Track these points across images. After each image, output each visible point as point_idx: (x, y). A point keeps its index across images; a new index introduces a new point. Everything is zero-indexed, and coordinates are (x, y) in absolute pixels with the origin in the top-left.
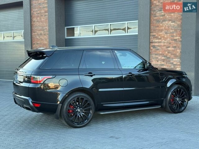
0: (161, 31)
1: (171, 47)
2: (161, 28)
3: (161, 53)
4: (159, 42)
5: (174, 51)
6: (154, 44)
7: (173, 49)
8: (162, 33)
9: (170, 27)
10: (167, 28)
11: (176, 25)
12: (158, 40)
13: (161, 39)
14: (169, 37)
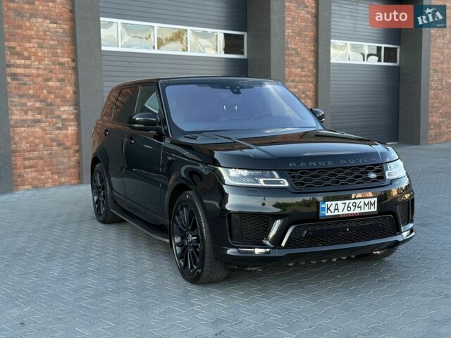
1: (54, 79)
2: (28, 33)
3: (31, 92)
4: (26, 67)
5: (60, 89)
6: (13, 70)
7: (58, 84)
8: (32, 44)
9: (48, 33)
11: (61, 30)
12: (23, 61)
13: (30, 59)
14: (47, 55)
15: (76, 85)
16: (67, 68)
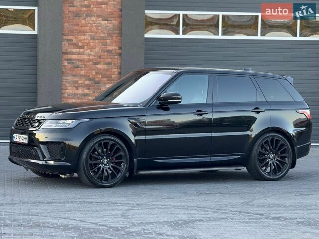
0: (84, 33)
1: (102, 63)
2: (84, 29)
3: (83, 73)
4: (79, 54)
5: (107, 70)
6: (69, 56)
7: (105, 67)
8: (86, 37)
9: (100, 28)
10: (94, 29)
11: (111, 26)
12: (78, 50)
13: (84, 48)
14: (97, 45)
15: (120, 68)
16: (114, 54)
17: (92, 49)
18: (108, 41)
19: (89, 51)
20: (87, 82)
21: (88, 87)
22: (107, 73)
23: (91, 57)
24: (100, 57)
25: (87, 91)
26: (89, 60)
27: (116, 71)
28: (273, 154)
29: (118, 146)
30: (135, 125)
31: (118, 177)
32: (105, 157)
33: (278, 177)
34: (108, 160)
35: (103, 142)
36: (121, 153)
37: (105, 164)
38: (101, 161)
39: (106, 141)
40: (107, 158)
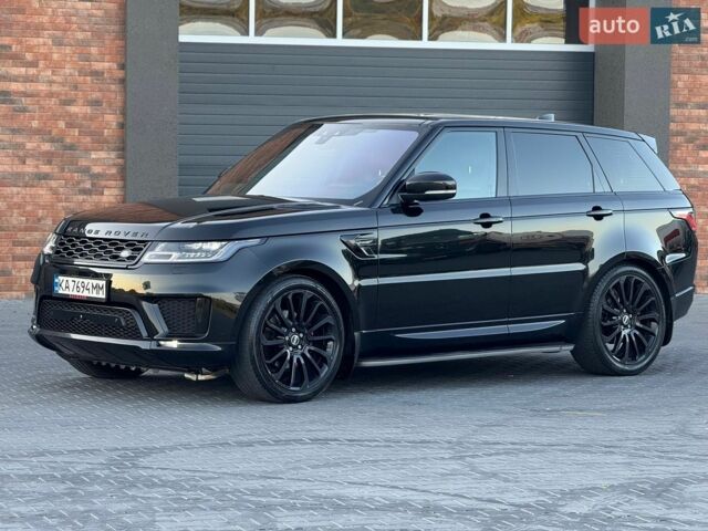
0: (38, 30)
1: (81, 102)
2: (36, 20)
3: (35, 124)
5: (91, 119)
6: (4, 86)
7: (88, 110)
8: (41, 40)
9: (74, 19)
10: (61, 19)
11: (100, 13)
13: (37, 67)
14: (68, 59)
15: (124, 113)
16: (109, 81)
17: (56, 67)
18: (94, 50)
19: (49, 73)
20: (46, 147)
21: (48, 158)
22: (93, 126)
23: (55, 88)
24: (76, 88)
25: (45, 169)
26: (51, 95)
27: (112, 119)
28: (628, 313)
29: (323, 302)
30: (357, 250)
31: (322, 375)
32: (294, 330)
33: (639, 366)
34: (301, 335)
35: (292, 292)
36: (329, 319)
37: (295, 346)
38: (287, 338)
39: (298, 291)
40: (298, 332)
